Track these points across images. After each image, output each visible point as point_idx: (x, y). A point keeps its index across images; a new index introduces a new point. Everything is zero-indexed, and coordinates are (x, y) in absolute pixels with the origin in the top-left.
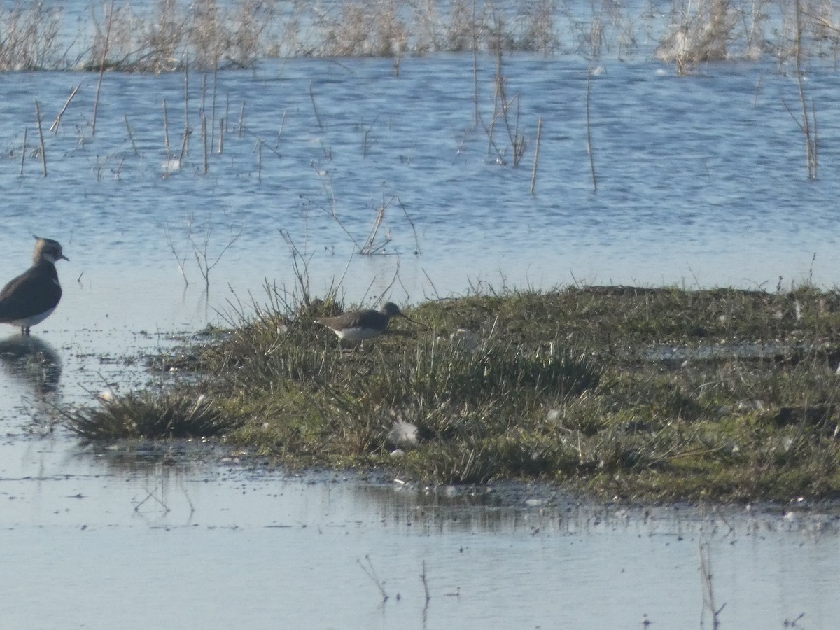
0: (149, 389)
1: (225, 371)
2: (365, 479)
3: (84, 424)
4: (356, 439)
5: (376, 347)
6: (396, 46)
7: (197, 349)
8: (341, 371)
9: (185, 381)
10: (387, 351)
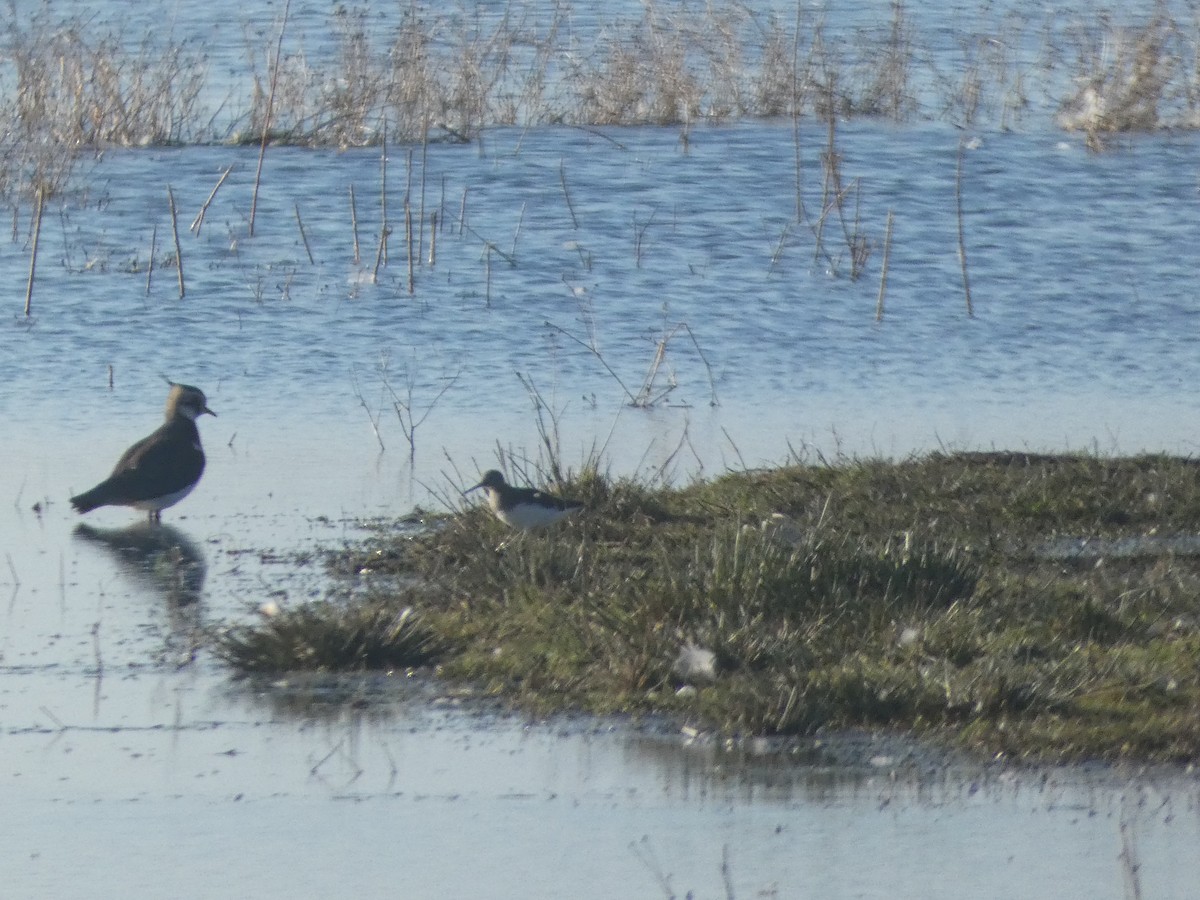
0: (331, 600)
1: (441, 571)
2: (641, 729)
3: (238, 649)
4: (627, 671)
5: (655, 539)
6: (685, 113)
7: (400, 542)
8: (606, 574)
9: (382, 588)
10: (672, 544)
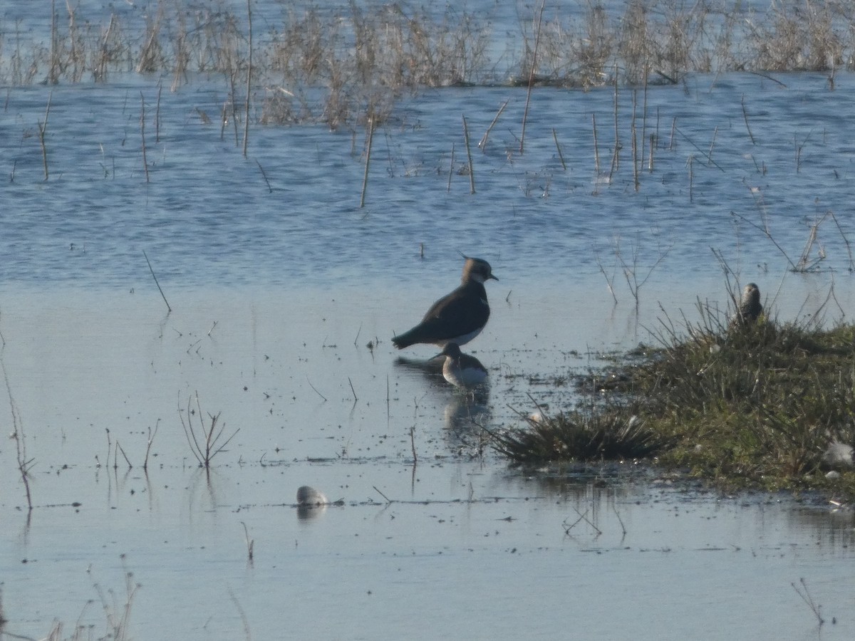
0: (579, 410)
1: (658, 390)
2: (800, 501)
3: (513, 446)
4: (790, 460)
5: (810, 366)
6: (831, 60)
7: (629, 369)
8: (775, 391)
9: (616, 402)
10: (823, 370)
